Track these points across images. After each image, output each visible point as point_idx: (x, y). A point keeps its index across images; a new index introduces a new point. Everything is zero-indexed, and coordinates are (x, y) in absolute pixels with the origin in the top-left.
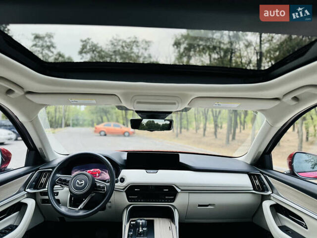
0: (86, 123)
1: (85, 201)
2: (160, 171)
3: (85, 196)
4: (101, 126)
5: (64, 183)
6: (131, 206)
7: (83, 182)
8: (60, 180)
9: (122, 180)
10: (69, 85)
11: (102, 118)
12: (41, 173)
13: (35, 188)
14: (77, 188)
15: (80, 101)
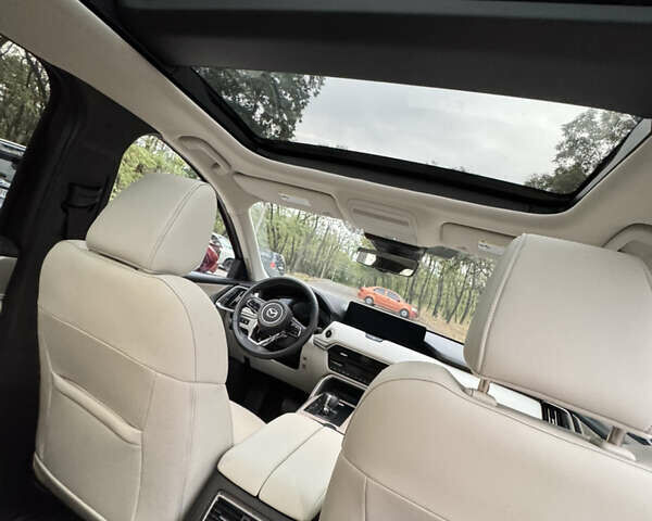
0: (354, 281)
1: (273, 338)
2: (386, 342)
3: (272, 331)
4: (370, 289)
5: (255, 307)
6: (330, 376)
7: (276, 313)
8: (253, 302)
9: (329, 334)
10: (283, 171)
11: (376, 279)
12: (240, 290)
13: (226, 305)
14: (266, 318)
15: (292, 199)
